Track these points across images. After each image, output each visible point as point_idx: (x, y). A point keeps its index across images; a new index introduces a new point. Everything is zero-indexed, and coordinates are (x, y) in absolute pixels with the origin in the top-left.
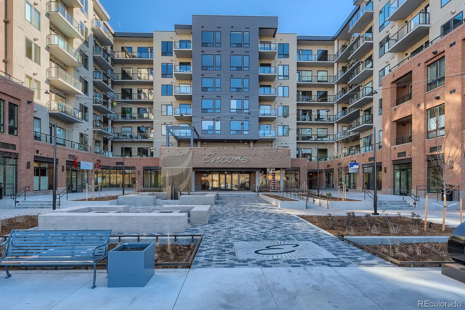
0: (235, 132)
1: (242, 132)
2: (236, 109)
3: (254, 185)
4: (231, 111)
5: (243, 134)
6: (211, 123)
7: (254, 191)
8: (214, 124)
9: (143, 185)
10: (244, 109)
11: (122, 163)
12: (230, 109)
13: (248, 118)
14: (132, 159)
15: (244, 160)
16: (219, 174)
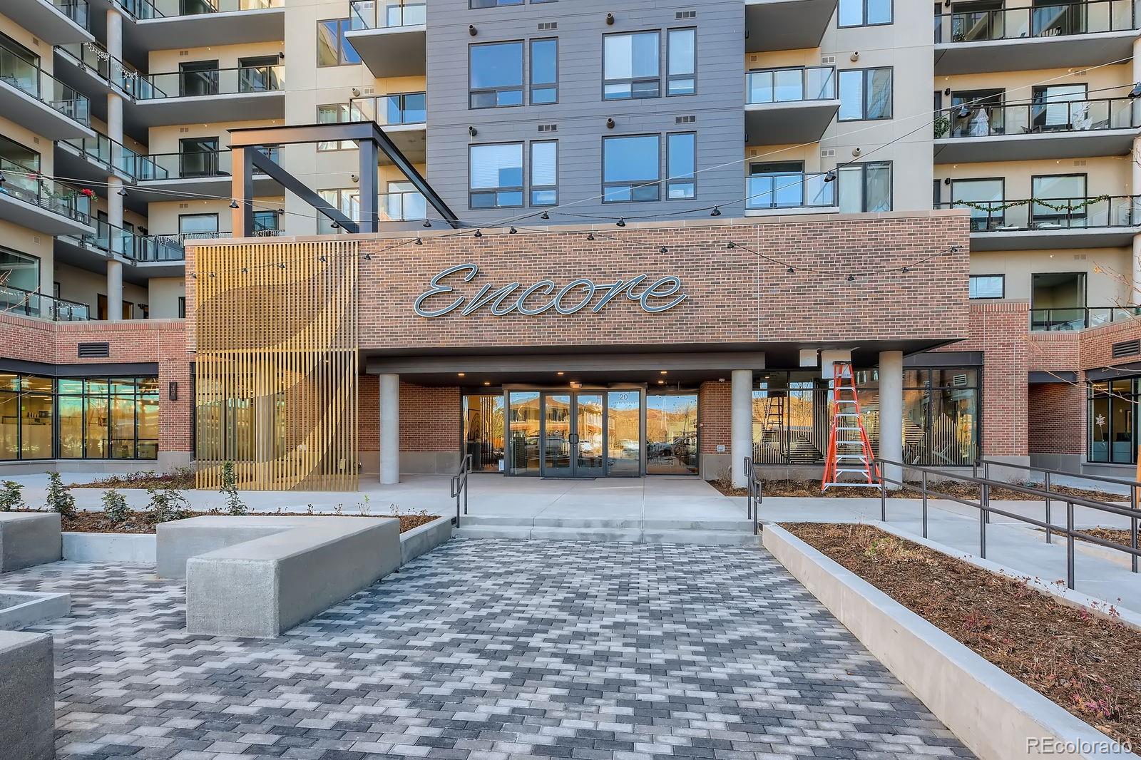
0: (625, 193)
1: (663, 193)
2: (634, 82)
3: (721, 448)
4: (610, 90)
5: (667, 198)
6: (511, 157)
7: (723, 485)
8: (528, 158)
9: (193, 448)
10: (670, 78)
11: (102, 349)
12: (605, 83)
13: (693, 119)
14: (150, 328)
15: (659, 294)
16: (543, 394)
